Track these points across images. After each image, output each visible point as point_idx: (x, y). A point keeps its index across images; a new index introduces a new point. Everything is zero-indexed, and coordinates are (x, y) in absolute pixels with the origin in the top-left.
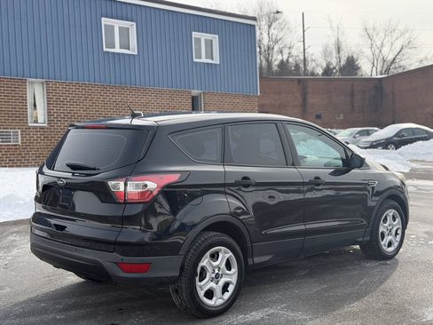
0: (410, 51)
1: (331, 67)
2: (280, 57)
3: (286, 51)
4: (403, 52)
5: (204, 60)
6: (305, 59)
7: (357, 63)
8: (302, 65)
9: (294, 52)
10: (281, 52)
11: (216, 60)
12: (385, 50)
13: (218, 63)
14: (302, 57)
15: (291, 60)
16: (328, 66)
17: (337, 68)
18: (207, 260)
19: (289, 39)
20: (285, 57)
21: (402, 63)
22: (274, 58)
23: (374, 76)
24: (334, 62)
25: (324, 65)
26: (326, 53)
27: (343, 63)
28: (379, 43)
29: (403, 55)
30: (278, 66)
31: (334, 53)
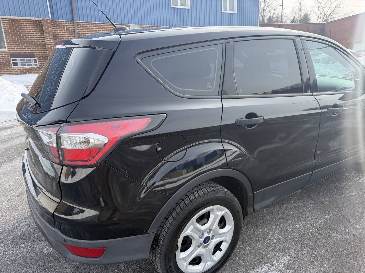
0: (339, 9)
1: (295, 19)
2: (269, 14)
3: (272, 11)
4: (336, 10)
5: (228, 11)
6: (282, 15)
7: (309, 17)
8: (280, 19)
9: (276, 12)
10: (270, 12)
11: (235, 12)
12: (326, 9)
13: (236, 13)
14: (280, 15)
15: (274, 16)
16: (294, 19)
17: (298, 20)
18: (192, 227)
19: (275, 5)
20: (272, 14)
21: (334, 16)
22: (266, 15)
23: (318, 22)
24: (297, 16)
25: (292, 18)
26: (293, 12)
27: (302, 17)
28: (323, 5)
29: (335, 12)
30: (268, 20)
31: (298, 12)
